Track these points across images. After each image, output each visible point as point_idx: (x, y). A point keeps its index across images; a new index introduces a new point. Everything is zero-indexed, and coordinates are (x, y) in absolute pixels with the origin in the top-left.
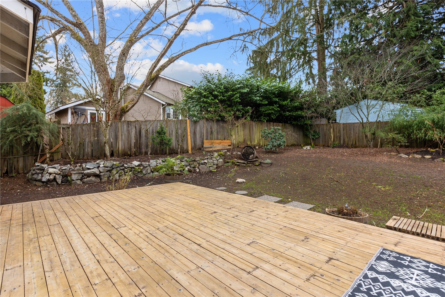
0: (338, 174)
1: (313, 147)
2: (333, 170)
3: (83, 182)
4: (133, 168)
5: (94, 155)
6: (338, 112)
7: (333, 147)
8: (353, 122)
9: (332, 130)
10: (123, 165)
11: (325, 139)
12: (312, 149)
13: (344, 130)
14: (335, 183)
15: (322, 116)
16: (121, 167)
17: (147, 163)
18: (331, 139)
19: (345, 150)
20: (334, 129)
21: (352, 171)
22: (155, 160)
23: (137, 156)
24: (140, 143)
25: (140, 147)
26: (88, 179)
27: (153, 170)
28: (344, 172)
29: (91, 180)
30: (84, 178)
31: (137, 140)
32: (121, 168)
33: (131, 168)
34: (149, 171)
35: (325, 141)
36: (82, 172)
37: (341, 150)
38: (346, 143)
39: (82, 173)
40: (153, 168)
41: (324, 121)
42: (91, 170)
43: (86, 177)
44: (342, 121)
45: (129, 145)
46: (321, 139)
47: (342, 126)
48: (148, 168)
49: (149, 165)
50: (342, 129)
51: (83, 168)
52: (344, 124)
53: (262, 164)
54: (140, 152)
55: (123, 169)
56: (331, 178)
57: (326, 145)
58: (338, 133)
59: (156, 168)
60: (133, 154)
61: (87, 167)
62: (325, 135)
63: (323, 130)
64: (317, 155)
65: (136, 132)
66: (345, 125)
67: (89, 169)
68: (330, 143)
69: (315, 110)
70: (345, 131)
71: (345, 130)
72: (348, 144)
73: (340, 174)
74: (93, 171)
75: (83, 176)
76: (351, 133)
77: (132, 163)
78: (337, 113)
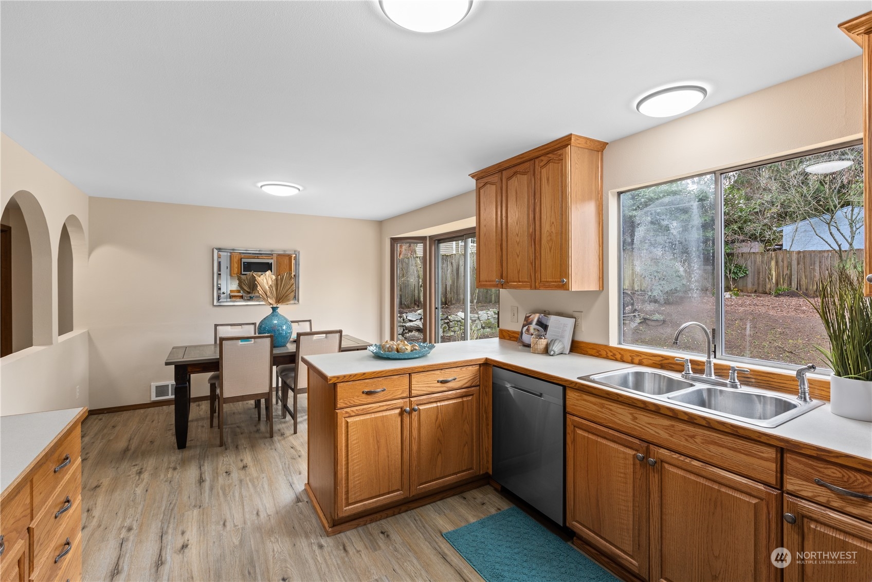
0: (790, 341)
1: (737, 295)
2: (781, 334)
3: (405, 338)
4: (460, 321)
5: (403, 303)
6: (788, 230)
7: (778, 295)
8: (819, 249)
9: (773, 263)
10: (447, 317)
11: (758, 279)
12: (734, 297)
13: (798, 264)
14: (788, 354)
15: (753, 237)
16: (445, 319)
17: (476, 316)
18: (770, 280)
19: (802, 300)
20: (777, 262)
21: (819, 337)
22: (485, 312)
23: (454, 304)
24: (457, 286)
25: (457, 292)
26: (410, 334)
27: (484, 325)
28: (803, 339)
29: (414, 336)
30: (406, 333)
31: (453, 282)
32: (446, 321)
33: (457, 321)
34: (479, 327)
35: (759, 284)
36: (404, 324)
37: (794, 301)
38: (804, 287)
39: (403, 326)
40: (484, 323)
41: (757, 247)
42: (414, 323)
43: (407, 331)
44: (795, 248)
45: (444, 289)
46: (749, 280)
47: (795, 257)
48: (477, 322)
49: (478, 318)
50: (794, 263)
51: (403, 320)
52: (799, 252)
53: (647, 321)
54: (457, 299)
55: (448, 323)
56: (779, 347)
57: (761, 290)
58: (785, 269)
59: (487, 322)
60: (449, 302)
61: (409, 318)
62: (759, 273)
63: (755, 263)
64: (748, 308)
65: (452, 271)
66: (802, 255)
67: (411, 321)
68: (768, 286)
69: (739, 228)
70: (801, 266)
71: (801, 263)
72: (807, 290)
73: (796, 342)
74: (416, 324)
75: (404, 330)
76: (814, 269)
77: (457, 315)
78: (784, 234)
